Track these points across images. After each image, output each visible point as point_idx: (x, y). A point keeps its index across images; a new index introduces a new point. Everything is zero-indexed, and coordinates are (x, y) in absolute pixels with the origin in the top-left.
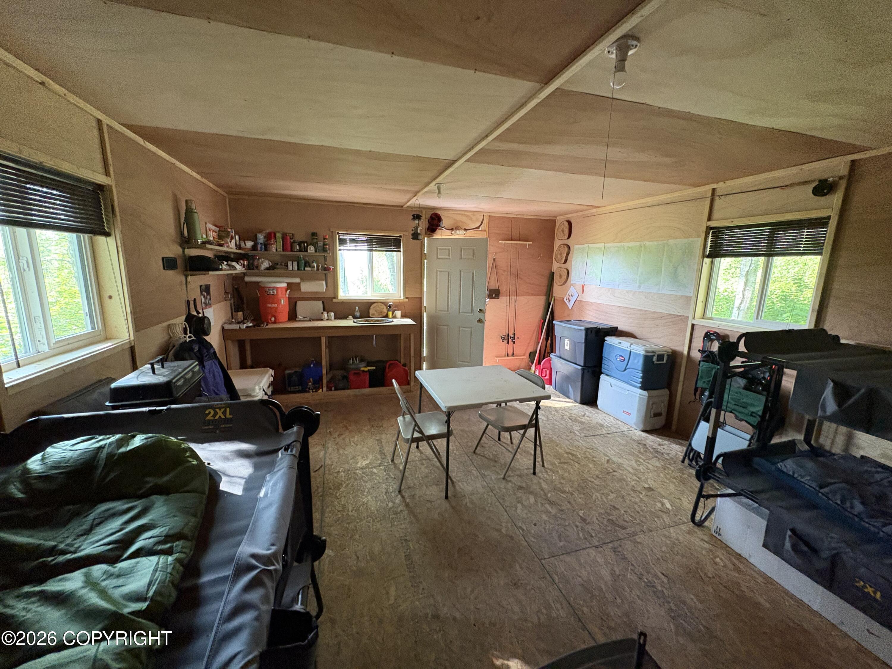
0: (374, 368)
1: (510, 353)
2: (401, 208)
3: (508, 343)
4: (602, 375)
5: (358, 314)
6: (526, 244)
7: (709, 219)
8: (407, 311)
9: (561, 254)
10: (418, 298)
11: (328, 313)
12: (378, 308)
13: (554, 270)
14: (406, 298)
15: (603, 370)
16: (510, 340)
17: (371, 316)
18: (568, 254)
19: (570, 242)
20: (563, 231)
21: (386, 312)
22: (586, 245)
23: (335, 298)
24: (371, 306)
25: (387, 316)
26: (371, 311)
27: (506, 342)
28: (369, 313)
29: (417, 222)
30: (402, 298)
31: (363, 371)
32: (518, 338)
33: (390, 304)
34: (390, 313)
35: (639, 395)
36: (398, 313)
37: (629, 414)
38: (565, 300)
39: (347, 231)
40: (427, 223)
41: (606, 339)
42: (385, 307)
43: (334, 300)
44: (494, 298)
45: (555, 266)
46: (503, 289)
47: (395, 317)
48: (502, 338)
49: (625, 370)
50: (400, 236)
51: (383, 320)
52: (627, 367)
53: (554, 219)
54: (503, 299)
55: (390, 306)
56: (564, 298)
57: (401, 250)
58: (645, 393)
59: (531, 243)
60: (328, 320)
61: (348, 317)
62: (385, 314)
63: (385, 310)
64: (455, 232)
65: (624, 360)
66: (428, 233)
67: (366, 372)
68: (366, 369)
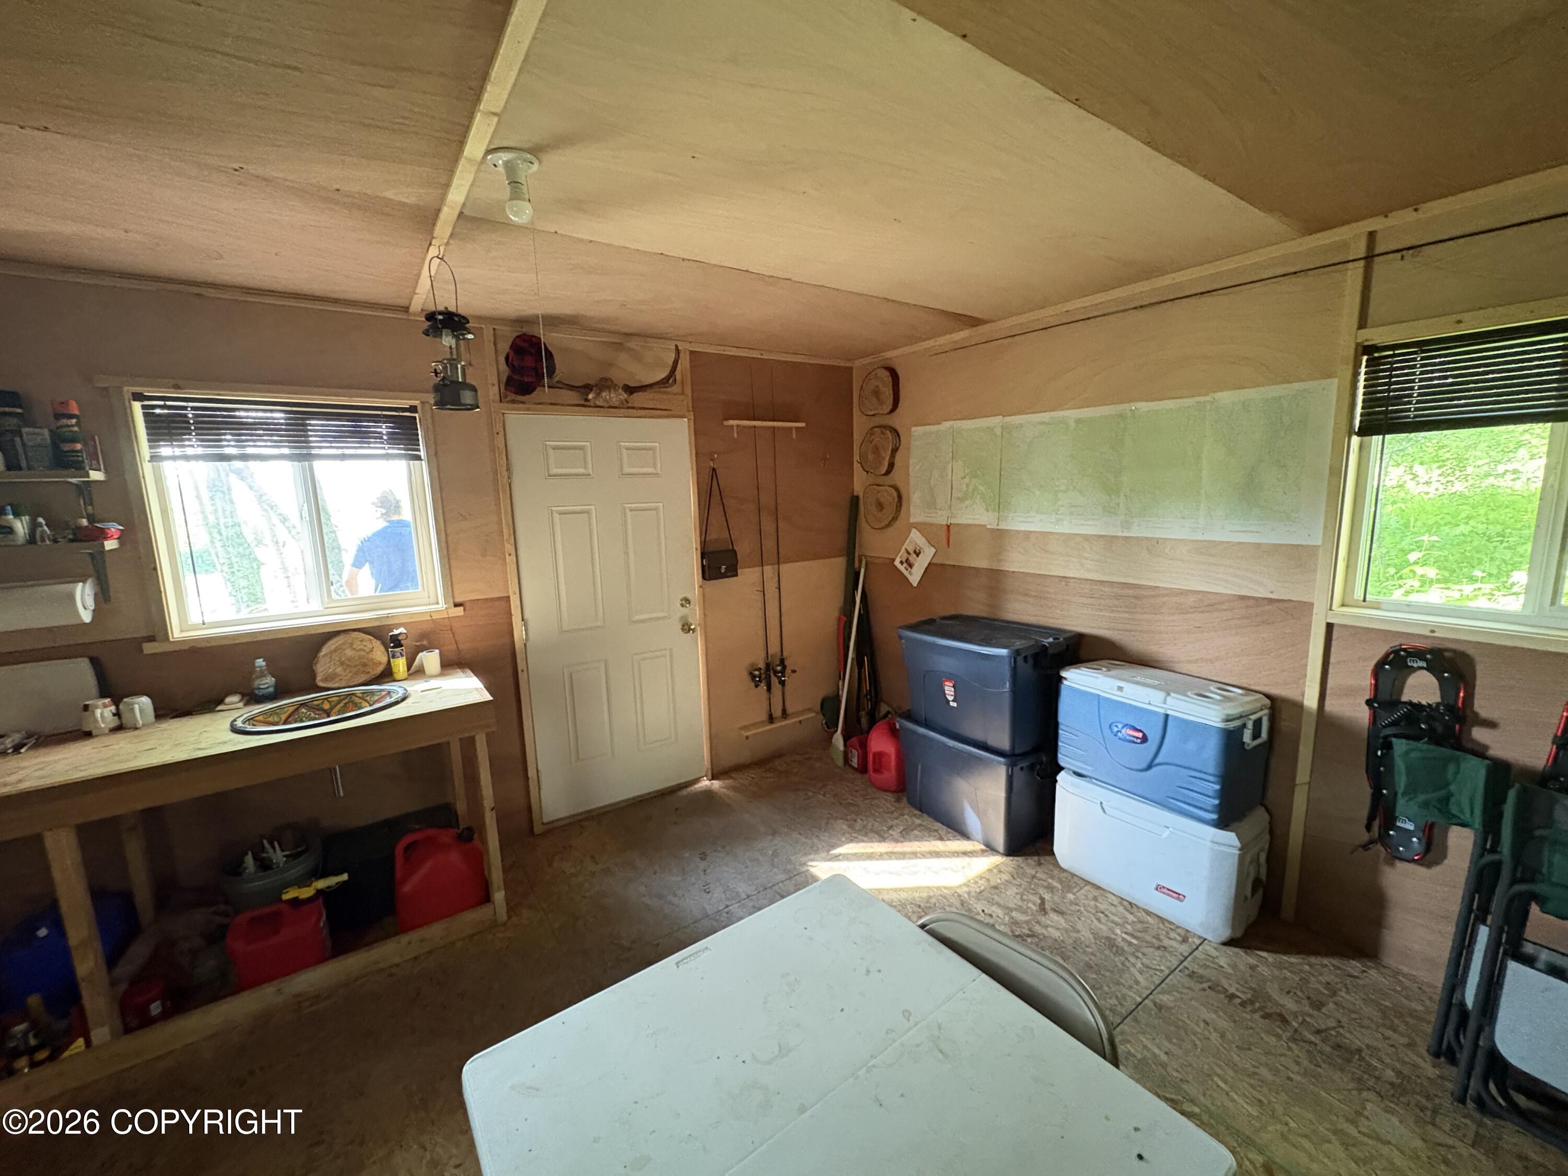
0: (345, 877)
1: (777, 712)
2: (404, 316)
3: (769, 689)
4: (1062, 774)
5: (268, 683)
6: (791, 428)
7: (1362, 324)
8: (461, 646)
9: (876, 450)
10: (500, 599)
11: (117, 703)
12: (349, 653)
13: (858, 489)
14: (456, 605)
15: (1062, 760)
16: (774, 680)
17: (321, 684)
18: (895, 451)
19: (896, 421)
20: (876, 393)
21: (384, 659)
22: (947, 425)
23: (151, 639)
24: (319, 649)
25: (387, 675)
26: (323, 667)
27: (763, 686)
28: (314, 676)
29: (448, 340)
30: (442, 605)
31: (295, 902)
32: (794, 671)
33: (396, 632)
34: (400, 665)
35: (1209, 844)
36: (430, 660)
37: (1179, 897)
38: (897, 563)
39: (177, 387)
40: (503, 367)
41: (1064, 674)
42: (377, 644)
43: (149, 648)
44: (724, 576)
45: (860, 482)
46: (743, 548)
47: (417, 672)
48: (753, 677)
49: (1149, 767)
50: (413, 409)
51: (372, 693)
52: (1157, 761)
53: (848, 365)
54: (748, 576)
55: (396, 642)
56: (894, 560)
57: (422, 453)
58: (1230, 838)
59: (802, 425)
60: (119, 728)
61: (221, 701)
62: (380, 669)
63: (379, 654)
64: (598, 395)
65: (1144, 739)
66: (512, 396)
67: (309, 900)
68: (306, 893)
